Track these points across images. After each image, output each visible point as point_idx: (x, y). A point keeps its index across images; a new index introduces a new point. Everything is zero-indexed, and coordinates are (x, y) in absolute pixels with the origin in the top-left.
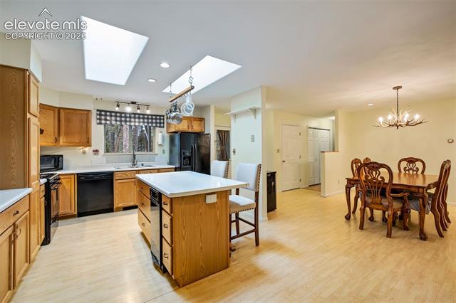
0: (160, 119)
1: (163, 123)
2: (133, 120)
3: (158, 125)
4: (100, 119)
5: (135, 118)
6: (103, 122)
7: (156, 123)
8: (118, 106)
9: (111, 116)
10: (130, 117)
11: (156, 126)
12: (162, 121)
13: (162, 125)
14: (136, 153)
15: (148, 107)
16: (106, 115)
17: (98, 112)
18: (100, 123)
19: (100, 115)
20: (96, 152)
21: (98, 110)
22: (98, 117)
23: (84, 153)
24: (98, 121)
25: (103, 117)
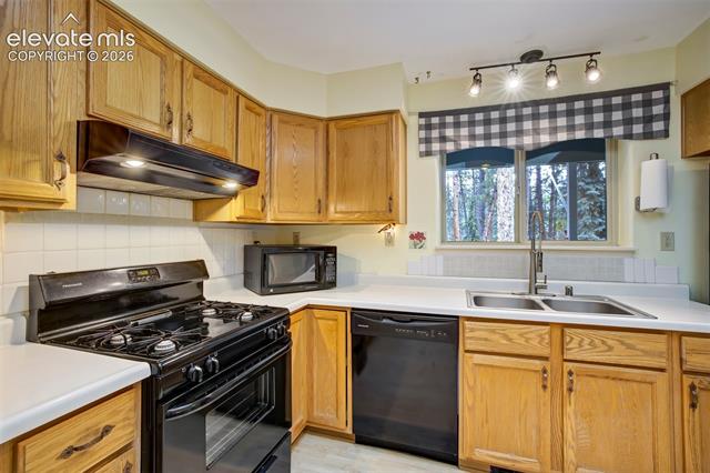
0: (648, 103)
1: (666, 117)
2: (528, 125)
3: (638, 129)
4: (428, 141)
5: (536, 117)
6: (436, 146)
7: (628, 122)
8: (477, 80)
9: (457, 125)
10: (519, 119)
11: (629, 136)
12: (658, 110)
13: (658, 126)
14: (545, 246)
15: (591, 59)
16: (443, 125)
17: (423, 121)
18: (428, 153)
19: (429, 127)
20: (418, 237)
21: (421, 115)
22: (423, 134)
23: (390, 241)
24: (423, 148)
25: (435, 134)
